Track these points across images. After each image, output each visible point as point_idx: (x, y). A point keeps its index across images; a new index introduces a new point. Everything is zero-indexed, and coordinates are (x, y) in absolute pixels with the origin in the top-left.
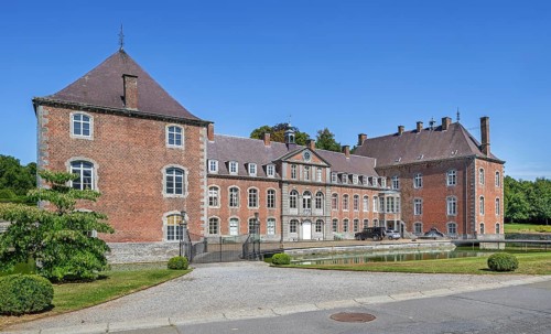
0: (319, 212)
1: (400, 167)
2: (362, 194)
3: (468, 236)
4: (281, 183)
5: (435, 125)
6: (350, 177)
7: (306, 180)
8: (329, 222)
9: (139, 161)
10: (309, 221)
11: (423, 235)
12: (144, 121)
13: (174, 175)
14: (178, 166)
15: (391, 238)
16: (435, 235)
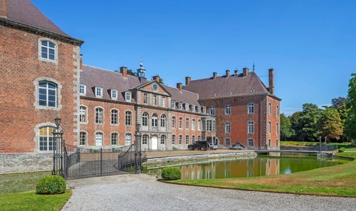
0: (163, 129)
1: (215, 100)
2: (191, 117)
3: (262, 148)
4: (136, 106)
5: (238, 73)
6: (184, 105)
7: (154, 105)
8: (170, 136)
9: (9, 71)
10: (157, 136)
11: (231, 146)
12: (15, 31)
13: (47, 88)
14: (52, 80)
15: (212, 149)
16: (240, 147)
